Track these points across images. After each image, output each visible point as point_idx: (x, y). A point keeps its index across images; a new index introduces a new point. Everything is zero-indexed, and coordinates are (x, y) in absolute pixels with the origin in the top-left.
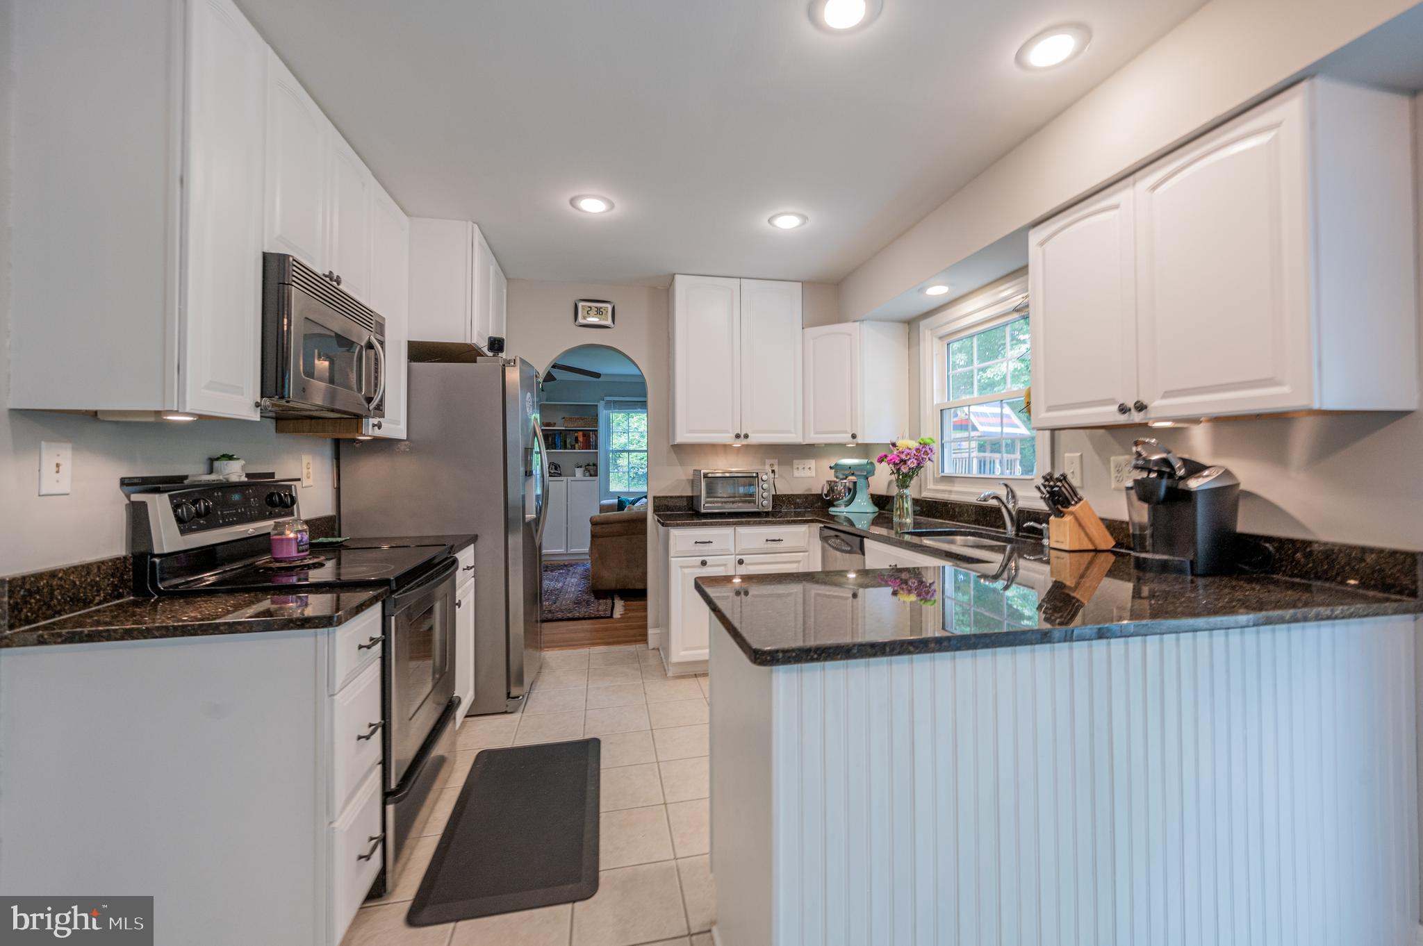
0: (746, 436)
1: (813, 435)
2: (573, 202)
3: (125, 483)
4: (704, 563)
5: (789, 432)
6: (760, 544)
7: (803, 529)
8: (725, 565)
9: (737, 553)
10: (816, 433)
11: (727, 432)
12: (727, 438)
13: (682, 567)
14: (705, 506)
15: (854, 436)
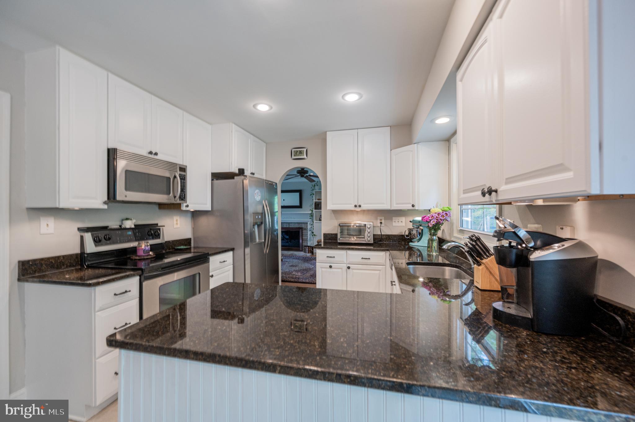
0: (360, 206)
1: (395, 205)
2: (254, 106)
3: (79, 229)
4: (331, 267)
5: (383, 204)
6: (359, 260)
7: (382, 254)
8: (341, 269)
9: (347, 263)
10: (397, 204)
11: (351, 204)
12: (352, 207)
13: (321, 268)
14: (340, 239)
15: (413, 206)
